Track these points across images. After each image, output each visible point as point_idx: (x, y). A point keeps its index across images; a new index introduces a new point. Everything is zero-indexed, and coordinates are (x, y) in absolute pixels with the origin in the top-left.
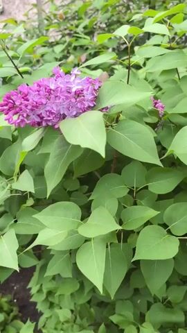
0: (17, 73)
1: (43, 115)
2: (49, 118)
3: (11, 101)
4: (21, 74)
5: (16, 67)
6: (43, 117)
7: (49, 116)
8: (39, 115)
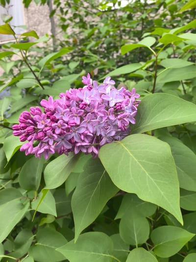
0: (39, 85)
1: (76, 139)
2: (84, 144)
3: (31, 121)
4: (42, 85)
5: (37, 78)
6: (76, 142)
7: (83, 141)
8: (70, 141)
